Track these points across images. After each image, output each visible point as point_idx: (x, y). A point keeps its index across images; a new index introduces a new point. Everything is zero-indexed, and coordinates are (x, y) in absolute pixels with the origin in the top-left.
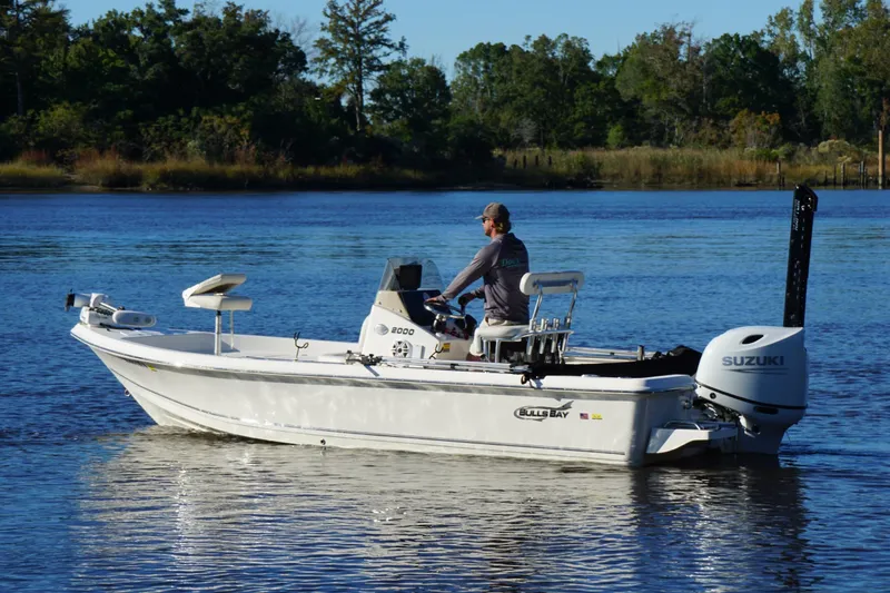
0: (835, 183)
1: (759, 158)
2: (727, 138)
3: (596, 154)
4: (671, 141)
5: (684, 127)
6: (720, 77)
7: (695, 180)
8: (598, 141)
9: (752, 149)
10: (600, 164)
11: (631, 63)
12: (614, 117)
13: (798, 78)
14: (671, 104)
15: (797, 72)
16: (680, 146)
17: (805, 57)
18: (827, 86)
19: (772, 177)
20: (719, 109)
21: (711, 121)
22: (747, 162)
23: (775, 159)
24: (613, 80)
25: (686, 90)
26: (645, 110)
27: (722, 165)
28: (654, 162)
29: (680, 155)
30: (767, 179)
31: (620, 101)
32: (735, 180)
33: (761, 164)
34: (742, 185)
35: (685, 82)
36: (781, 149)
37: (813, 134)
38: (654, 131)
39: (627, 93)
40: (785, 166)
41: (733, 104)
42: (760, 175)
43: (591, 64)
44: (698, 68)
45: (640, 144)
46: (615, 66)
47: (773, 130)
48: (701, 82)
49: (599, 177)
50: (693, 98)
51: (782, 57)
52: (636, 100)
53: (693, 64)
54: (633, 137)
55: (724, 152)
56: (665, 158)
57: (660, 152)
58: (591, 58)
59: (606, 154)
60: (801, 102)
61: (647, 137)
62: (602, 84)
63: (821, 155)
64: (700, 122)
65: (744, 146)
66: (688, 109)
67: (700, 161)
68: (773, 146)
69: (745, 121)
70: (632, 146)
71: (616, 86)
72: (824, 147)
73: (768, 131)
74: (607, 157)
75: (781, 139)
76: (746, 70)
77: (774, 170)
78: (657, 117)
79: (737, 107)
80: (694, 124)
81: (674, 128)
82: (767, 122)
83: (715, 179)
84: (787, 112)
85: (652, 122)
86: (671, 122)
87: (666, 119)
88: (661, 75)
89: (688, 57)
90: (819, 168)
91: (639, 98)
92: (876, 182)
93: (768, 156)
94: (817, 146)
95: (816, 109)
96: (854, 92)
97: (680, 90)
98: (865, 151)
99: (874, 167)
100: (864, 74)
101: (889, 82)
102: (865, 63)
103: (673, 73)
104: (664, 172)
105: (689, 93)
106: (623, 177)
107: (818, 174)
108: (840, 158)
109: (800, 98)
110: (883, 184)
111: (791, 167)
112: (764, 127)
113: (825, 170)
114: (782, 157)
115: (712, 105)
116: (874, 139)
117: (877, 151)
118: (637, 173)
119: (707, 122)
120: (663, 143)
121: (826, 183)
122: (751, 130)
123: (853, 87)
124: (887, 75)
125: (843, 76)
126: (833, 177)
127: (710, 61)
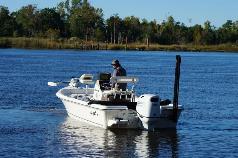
0: (74, 49)
1: (54, 41)
2: (46, 35)
3: (10, 39)
4: (31, 36)
5: (34, 32)
6: (44, 19)
7: (37, 47)
8: (11, 35)
9: (52, 39)
10: (11, 41)
11: (20, 15)
12: (15, 29)
13: (65, 21)
14: (31, 26)
15: (65, 19)
16: (33, 37)
17: (67, 15)
18: (72, 23)
19: (58, 46)
20: (44, 28)
21: (42, 31)
22: (51, 42)
23: (59, 42)
24: (15, 19)
26: (24, 27)
27: (45, 43)
28: (26, 41)
29: (33, 40)
30: (56, 47)
31: (17, 25)
32: (48, 47)
33: (55, 43)
34: (50, 48)
35: (35, 20)
36: (60, 39)
37: (69, 36)
38: (26, 33)
39: (19, 22)
40: (61, 44)
41: (47, 27)
42: (54, 46)
43: (9, 14)
44: (38, 17)
45: (22, 36)
46: (15, 15)
47: (58, 34)
48: (39, 20)
49: (11, 45)
50: (37, 24)
51: (61, 15)
52: (21, 24)
53: (37, 15)
54: (20, 34)
55: (45, 39)
57: (28, 39)
58: (9, 12)
59: (13, 39)
60: (66, 27)
61: (24, 35)
62: (12, 20)
63: (71, 41)
64: (39, 31)
65: (50, 38)
66: (35, 28)
67: (39, 41)
68: (58, 38)
69: (51, 31)
70: (20, 37)
72: (72, 39)
73: (57, 34)
75: (60, 36)
76: (51, 18)
77: (58, 44)
78: (27, 29)
79: (49, 27)
80: (37, 32)
81: (31, 33)
82: (56, 32)
83: (42, 46)
84: (62, 29)
85: (26, 30)
86: (31, 31)
87: (29, 30)
88: (28, 18)
89: (35, 14)
90: (70, 44)
91: (22, 24)
92: (85, 49)
93: (57, 41)
94: (70, 39)
95: (70, 29)
96: (80, 25)
97: (33, 22)
98: (82, 40)
99: (84, 45)
100: (82, 20)
101: (89, 23)
102: (82, 17)
103: (31, 18)
104: (29, 44)
105: (36, 23)
106: (17, 45)
107: (70, 46)
108: (76, 42)
109: (66, 26)
110: (87, 49)
111: (63, 44)
112: (56, 33)
113: (72, 45)
114: (60, 41)
115: (42, 27)
116: (85, 37)
117: (85, 40)
118: (21, 44)
119: (41, 31)
120: (28, 36)
121: (72, 48)
122: (52, 33)
123: (79, 23)
124: (88, 20)
125: (77, 20)
126: (74, 47)
127: (42, 15)
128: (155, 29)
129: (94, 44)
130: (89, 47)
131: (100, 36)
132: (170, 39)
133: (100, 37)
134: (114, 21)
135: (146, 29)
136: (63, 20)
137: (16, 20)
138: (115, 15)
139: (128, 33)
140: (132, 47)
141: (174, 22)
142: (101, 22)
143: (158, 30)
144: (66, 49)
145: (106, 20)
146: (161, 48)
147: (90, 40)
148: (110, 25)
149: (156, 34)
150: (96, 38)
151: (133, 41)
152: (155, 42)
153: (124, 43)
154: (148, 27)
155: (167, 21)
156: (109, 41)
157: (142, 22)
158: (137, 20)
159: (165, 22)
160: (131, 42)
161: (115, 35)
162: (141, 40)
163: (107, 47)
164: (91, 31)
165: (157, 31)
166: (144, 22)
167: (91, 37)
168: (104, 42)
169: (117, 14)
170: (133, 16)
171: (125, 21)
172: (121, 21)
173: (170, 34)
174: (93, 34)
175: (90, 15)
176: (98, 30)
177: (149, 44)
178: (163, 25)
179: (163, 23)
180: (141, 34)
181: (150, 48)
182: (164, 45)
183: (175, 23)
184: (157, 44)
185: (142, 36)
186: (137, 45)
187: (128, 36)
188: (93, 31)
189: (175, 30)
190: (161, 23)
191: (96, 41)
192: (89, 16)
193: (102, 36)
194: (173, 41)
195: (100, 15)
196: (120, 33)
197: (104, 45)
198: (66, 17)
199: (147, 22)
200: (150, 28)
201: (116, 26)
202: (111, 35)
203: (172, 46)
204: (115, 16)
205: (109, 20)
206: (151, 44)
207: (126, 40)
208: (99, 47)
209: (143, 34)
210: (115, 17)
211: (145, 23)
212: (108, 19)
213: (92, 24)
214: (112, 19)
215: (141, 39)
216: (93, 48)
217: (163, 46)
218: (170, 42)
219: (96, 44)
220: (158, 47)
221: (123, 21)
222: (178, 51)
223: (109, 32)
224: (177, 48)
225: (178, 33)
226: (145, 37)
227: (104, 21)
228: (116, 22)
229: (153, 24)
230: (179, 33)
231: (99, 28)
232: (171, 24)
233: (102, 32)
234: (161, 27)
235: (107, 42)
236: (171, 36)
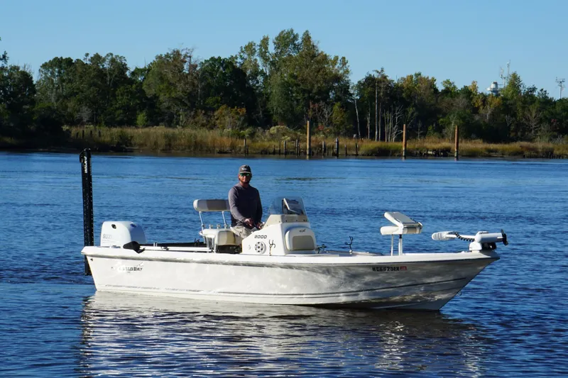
0: (280, 153)
1: (233, 135)
2: (213, 122)
3: (129, 131)
4: (177, 123)
5: (186, 115)
6: (209, 84)
7: (192, 149)
8: (131, 122)
9: (228, 130)
10: (132, 137)
11: (152, 74)
12: (142, 107)
13: (258, 87)
14: (178, 100)
15: (258, 82)
16: (183, 127)
17: (263, 73)
18: (275, 91)
19: (240, 148)
20: (208, 104)
21: (203, 112)
22: (225, 138)
23: (243, 137)
24: (141, 83)
25: (188, 91)
26: (161, 103)
27: (210, 139)
28: (166, 136)
29: (185, 132)
30: (238, 149)
31: (147, 98)
32: (218, 149)
33: (234, 139)
34: (222, 153)
35: (187, 86)
36: (247, 130)
37: (267, 122)
38: (166, 117)
39: (150, 92)
40: (249, 141)
41: (217, 101)
42: (233, 147)
43: (128, 73)
44: (196, 78)
45: (158, 125)
46: (142, 75)
47: (242, 118)
48: (198, 86)
49: (131, 145)
50: (191, 96)
51: (248, 73)
52: (156, 97)
53: (192, 75)
54: (154, 120)
55: (211, 132)
56: (174, 134)
57: (170, 131)
58: (127, 69)
59: (136, 131)
61: (162, 120)
62: (134, 86)
63: (272, 135)
64: (196, 112)
65: (223, 128)
66: (189, 104)
67: (195, 137)
68: (242, 128)
69: (225, 112)
70: (153, 126)
71: (143, 88)
72: (273, 130)
73: (239, 119)
74: (137, 132)
75: (246, 124)
76: (225, 80)
77: (242, 144)
78: (169, 108)
79: (219, 103)
80: (192, 113)
81: (179, 116)
82: (238, 113)
83: (204, 149)
84: (251, 108)
85: (166, 111)
86: (178, 111)
87: (174, 109)
88: (172, 81)
89: (189, 71)
90: (270, 143)
91: (157, 95)
92: (305, 153)
93: (239, 135)
94: (269, 129)
95: (269, 106)
96: (292, 96)
97: (184, 92)
98: (299, 133)
99: (304, 143)
100: (299, 85)
101: (314, 91)
102: (299, 78)
103: (179, 81)
104: (173, 144)
105: (190, 94)
106: (146, 145)
107: (269, 147)
108: (283, 138)
109: (259, 100)
110: (309, 155)
111: (253, 142)
112: (237, 116)
113: (274, 145)
114: (247, 136)
115: (204, 101)
116: (305, 126)
117: (306, 133)
118: (156, 143)
119: (201, 113)
120: (172, 125)
121: (274, 153)
122: (228, 118)
123: (292, 93)
124: (313, 86)
125: (286, 86)
126: (278, 149)
127: (203, 73)
128: (474, 104)
129: (326, 141)
130: (315, 148)
131: (342, 123)
132: (512, 128)
133: (340, 125)
134: (374, 87)
135: (452, 104)
136: (254, 85)
137: (144, 87)
138: (378, 72)
139: (409, 115)
140: (417, 149)
141: (521, 88)
142: (345, 89)
143: (481, 108)
144: (262, 154)
145: (356, 83)
146: (490, 151)
147: (318, 132)
148: (366, 95)
149: (477, 118)
150: (331, 127)
151: (421, 134)
152: (473, 136)
153: (399, 138)
154: (457, 100)
155: (503, 84)
156: (364, 135)
157: (443, 88)
158: (431, 84)
159: (499, 86)
160: (415, 136)
161: (378, 121)
162: (441, 132)
163: (357, 149)
164: (319, 111)
165: (478, 108)
166: (447, 88)
167: (320, 125)
168: (351, 137)
169: (382, 71)
170: (420, 74)
171: (402, 87)
172: (390, 87)
173: (512, 116)
174: (323, 117)
175: (319, 71)
176: (336, 107)
177: (460, 140)
178: (494, 94)
179: (494, 91)
180: (441, 116)
181: (463, 151)
182: (496, 141)
183: (523, 90)
184: (481, 141)
185: (442, 122)
186: (432, 143)
187: (409, 121)
188: (325, 110)
189: (523, 108)
190: (489, 89)
191: (333, 135)
192: (316, 74)
193: (346, 123)
194: (519, 134)
195: (341, 72)
196: (389, 116)
197: (352, 143)
198: (260, 79)
199: (455, 87)
200: (461, 101)
201: (379, 98)
202: (368, 119)
203: (516, 146)
204: (376, 75)
205: (363, 84)
206: (463, 141)
207: (404, 132)
208: (338, 149)
209: (444, 115)
210: (376, 77)
211: (449, 91)
212: (359, 82)
213: (323, 94)
214: (370, 81)
215: (440, 130)
216: (325, 151)
217: (492, 146)
218: (512, 135)
219: (331, 142)
220: (482, 149)
221: (396, 86)
222: (530, 157)
223: (362, 114)
224: (529, 149)
225: (531, 115)
226: (450, 123)
227: (351, 86)
228: (380, 88)
229: (468, 93)
230: (534, 115)
231: (339, 103)
232: (513, 93)
233: (345, 111)
234: (489, 99)
235: (357, 137)
236: (513, 122)
